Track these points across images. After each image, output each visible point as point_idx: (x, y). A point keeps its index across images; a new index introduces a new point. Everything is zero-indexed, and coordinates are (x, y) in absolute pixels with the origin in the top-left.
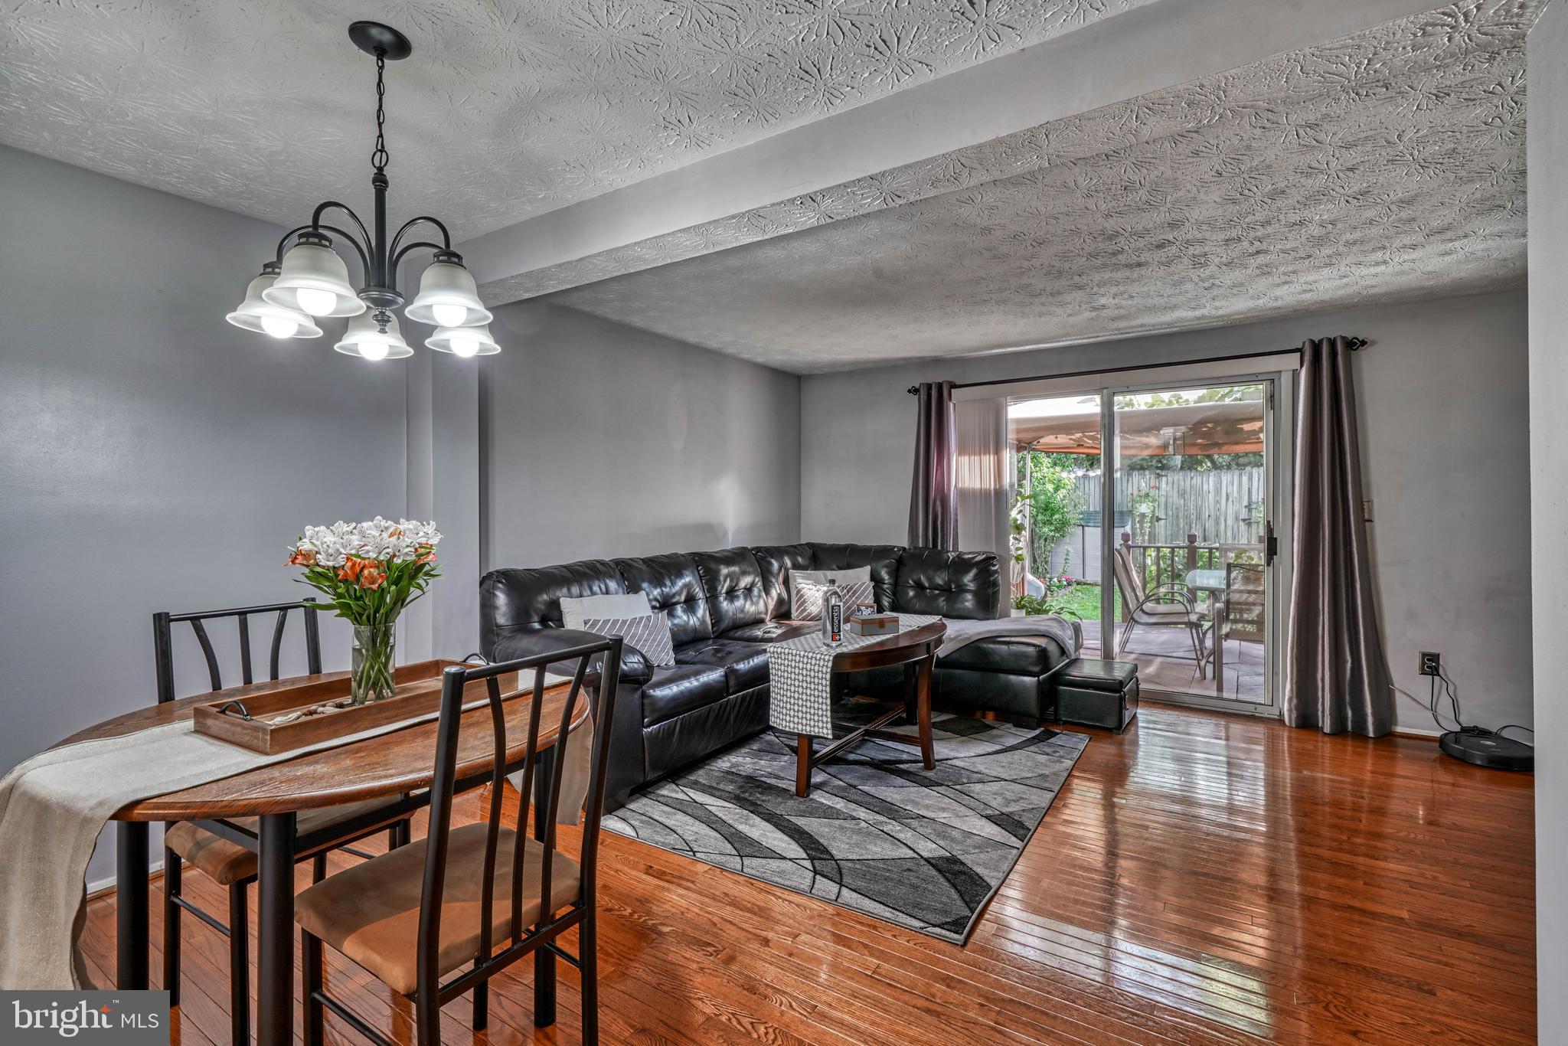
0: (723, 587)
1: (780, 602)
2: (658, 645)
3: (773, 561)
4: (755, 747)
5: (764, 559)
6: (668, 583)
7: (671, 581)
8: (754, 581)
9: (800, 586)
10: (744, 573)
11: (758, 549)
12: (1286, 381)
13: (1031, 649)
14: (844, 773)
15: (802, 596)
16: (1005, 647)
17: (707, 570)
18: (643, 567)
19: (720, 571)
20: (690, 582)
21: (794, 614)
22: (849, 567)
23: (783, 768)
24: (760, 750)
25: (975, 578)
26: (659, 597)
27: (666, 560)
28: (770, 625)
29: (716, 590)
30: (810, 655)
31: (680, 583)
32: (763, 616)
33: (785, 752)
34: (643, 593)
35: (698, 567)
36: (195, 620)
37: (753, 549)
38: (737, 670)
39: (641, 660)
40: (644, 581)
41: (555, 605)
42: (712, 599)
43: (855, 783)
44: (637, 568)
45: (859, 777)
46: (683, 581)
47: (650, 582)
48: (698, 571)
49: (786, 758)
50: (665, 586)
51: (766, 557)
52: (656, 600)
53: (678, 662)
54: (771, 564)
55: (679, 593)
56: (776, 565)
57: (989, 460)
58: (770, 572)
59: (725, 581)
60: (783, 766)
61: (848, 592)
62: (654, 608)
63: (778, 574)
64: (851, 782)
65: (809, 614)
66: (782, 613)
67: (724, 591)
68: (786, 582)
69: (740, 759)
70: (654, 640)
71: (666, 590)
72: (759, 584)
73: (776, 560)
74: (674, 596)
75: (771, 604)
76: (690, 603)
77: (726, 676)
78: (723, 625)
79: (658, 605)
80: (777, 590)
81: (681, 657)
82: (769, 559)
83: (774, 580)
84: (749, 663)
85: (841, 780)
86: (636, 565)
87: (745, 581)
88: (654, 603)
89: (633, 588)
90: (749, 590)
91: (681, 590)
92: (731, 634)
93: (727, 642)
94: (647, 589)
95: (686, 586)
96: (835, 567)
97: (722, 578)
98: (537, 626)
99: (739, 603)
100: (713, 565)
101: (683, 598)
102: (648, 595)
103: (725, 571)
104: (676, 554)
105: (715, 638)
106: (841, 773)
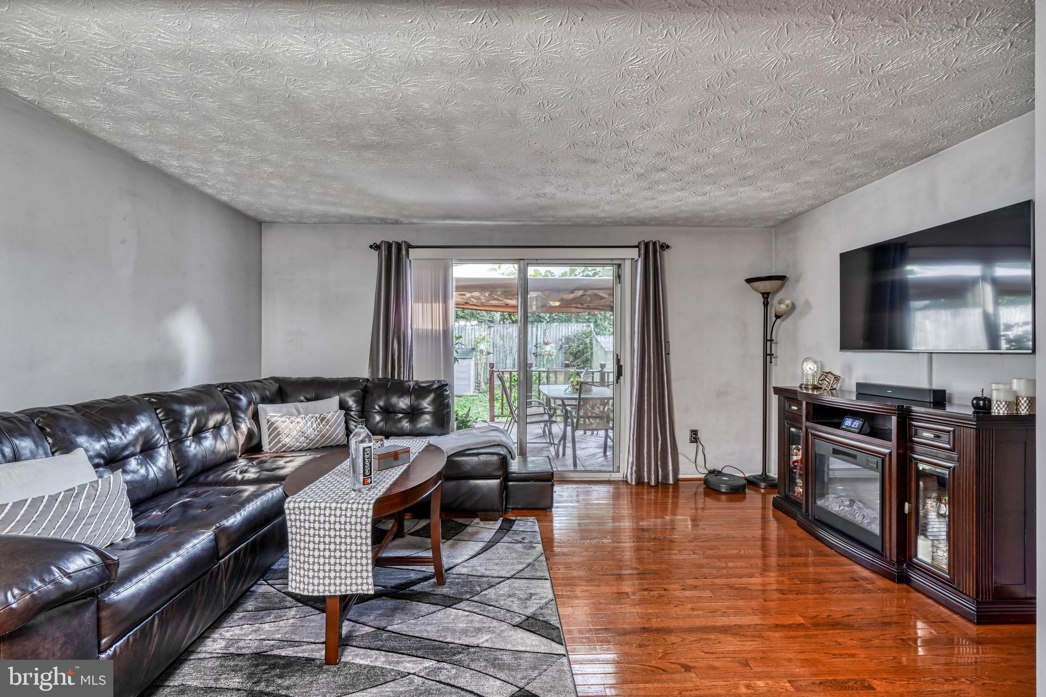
0: (189, 429)
1: (250, 435)
2: (111, 518)
3: (242, 397)
5: (232, 396)
6: (117, 433)
7: (121, 429)
8: (223, 420)
9: (273, 420)
10: (213, 411)
11: (224, 386)
12: (627, 265)
13: (495, 458)
15: (276, 428)
16: (475, 459)
17: (169, 413)
18: (78, 416)
19: (185, 411)
20: (148, 429)
21: (266, 447)
22: (317, 398)
23: (295, 629)
24: (258, 610)
25: (433, 402)
26: (104, 452)
27: (113, 405)
28: (242, 462)
29: (182, 433)
31: (133, 431)
32: (234, 453)
33: (288, 604)
34: (80, 452)
35: (156, 409)
37: (218, 386)
38: (228, 528)
40: (78, 433)
42: (177, 443)
44: (67, 419)
45: (382, 615)
46: (138, 428)
47: (90, 434)
48: (157, 414)
49: (293, 612)
50: (113, 436)
51: (235, 393)
52: (99, 456)
53: (138, 530)
54: (239, 399)
55: (133, 443)
56: (244, 400)
57: (438, 307)
58: (238, 408)
59: (191, 421)
60: (293, 625)
61: (322, 421)
62: (96, 466)
63: (247, 409)
64: (377, 623)
65: (284, 446)
66: (253, 448)
67: (190, 433)
68: (255, 417)
70: (103, 514)
71: (117, 441)
72: (230, 422)
73: (245, 396)
74: (126, 447)
75: (242, 440)
76: (148, 450)
77: (216, 539)
78: (190, 472)
79: (102, 461)
80: (245, 426)
81: (142, 523)
82: (237, 395)
83: (243, 416)
84: (241, 514)
85: (364, 624)
86: (65, 414)
87: (215, 418)
88: (97, 461)
89: (65, 446)
90: (218, 427)
91: (136, 438)
92: (202, 479)
93: (201, 490)
94: (86, 445)
95: (141, 433)
96: (302, 398)
97: (187, 420)
99: (208, 442)
100: (176, 407)
101: (138, 449)
102: (86, 450)
103: (189, 411)
104: (125, 397)
105: (182, 486)
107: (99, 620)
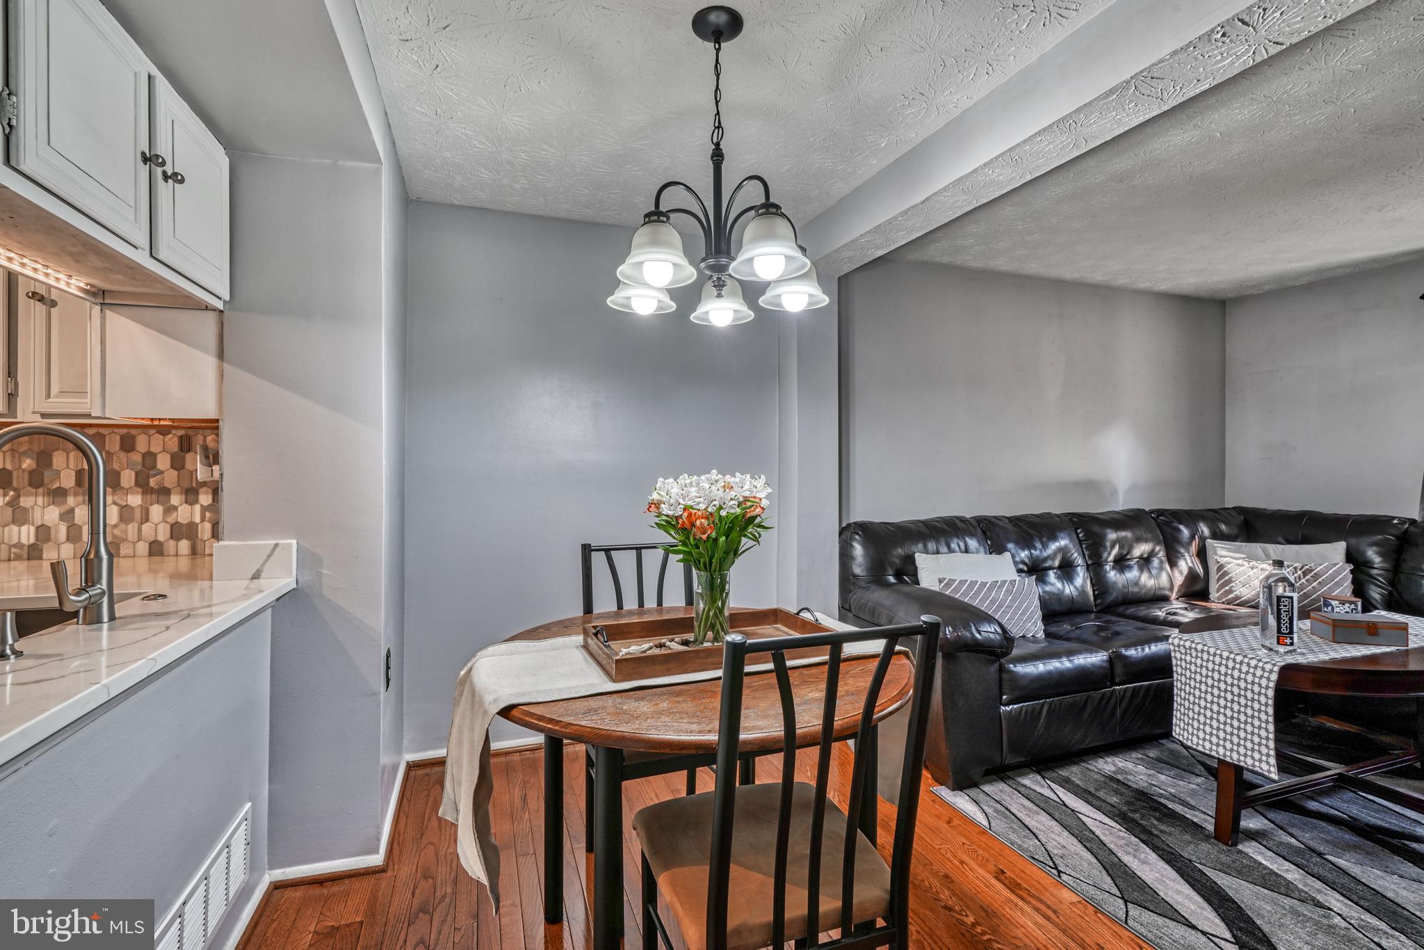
0: (1109, 554)
1: (1192, 577)
2: (1023, 614)
3: (1182, 527)
4: (1153, 753)
5: (1168, 524)
6: (1039, 545)
7: (1042, 543)
8: (1153, 551)
9: (1223, 561)
10: (1139, 540)
11: (1160, 512)
14: (1300, 828)
15: (1226, 573)
17: (1089, 534)
18: (1009, 526)
19: (1105, 535)
20: (1066, 546)
21: (1214, 595)
22: (1306, 540)
23: (1193, 793)
24: (1159, 760)
26: (1027, 560)
27: (1037, 520)
28: (1177, 605)
29: (1102, 557)
30: (1239, 658)
31: (1053, 546)
32: (1167, 593)
33: (1197, 771)
34: (1007, 555)
35: (1076, 529)
36: (607, 551)
37: (1152, 512)
38: (1126, 657)
39: (999, 630)
40: (1009, 541)
41: (910, 559)
42: (1095, 567)
43: (1321, 848)
44: (1002, 528)
45: (1327, 841)
46: (1057, 544)
47: (1017, 543)
48: (1077, 534)
49: (1199, 780)
50: (1035, 548)
51: (1172, 522)
52: (1023, 562)
53: (1048, 635)
54: (1179, 530)
55: (1052, 557)
56: (1185, 532)
58: (1178, 541)
59: (1113, 547)
61: (1305, 574)
62: (1020, 571)
63: (1190, 543)
64: (1312, 844)
65: (1237, 598)
66: (1196, 590)
67: (1111, 558)
68: (1202, 554)
69: (1130, 766)
70: (1018, 608)
71: (1035, 553)
72: (1162, 554)
73: (1187, 526)
74: (1045, 559)
75: (1179, 579)
76: (1066, 569)
77: (1111, 661)
78: (1110, 599)
79: (1026, 569)
80: (1187, 562)
81: (1053, 629)
82: (1175, 524)
83: (1182, 550)
84: (1143, 649)
85: (1292, 836)
86: (1001, 523)
87: (1141, 549)
88: (1021, 566)
89: (997, 548)
90: (1145, 561)
91: (1055, 554)
92: (1121, 609)
93: (1114, 619)
94: (1013, 551)
95: (1060, 550)
96: (1282, 541)
97: (1108, 544)
98: (892, 579)
99: (1133, 574)
100: (1096, 529)
101: (1057, 563)
102: (1013, 556)
103: (1112, 535)
104: (1049, 514)
105: (1099, 612)
106: (1293, 825)
107: (1001, 679)
